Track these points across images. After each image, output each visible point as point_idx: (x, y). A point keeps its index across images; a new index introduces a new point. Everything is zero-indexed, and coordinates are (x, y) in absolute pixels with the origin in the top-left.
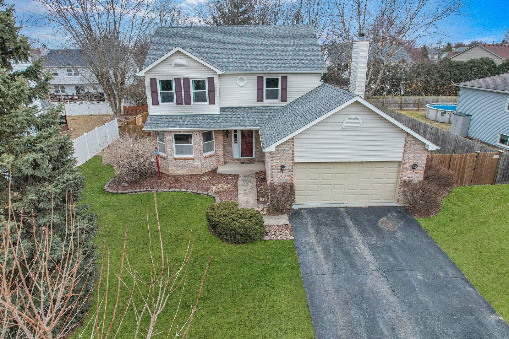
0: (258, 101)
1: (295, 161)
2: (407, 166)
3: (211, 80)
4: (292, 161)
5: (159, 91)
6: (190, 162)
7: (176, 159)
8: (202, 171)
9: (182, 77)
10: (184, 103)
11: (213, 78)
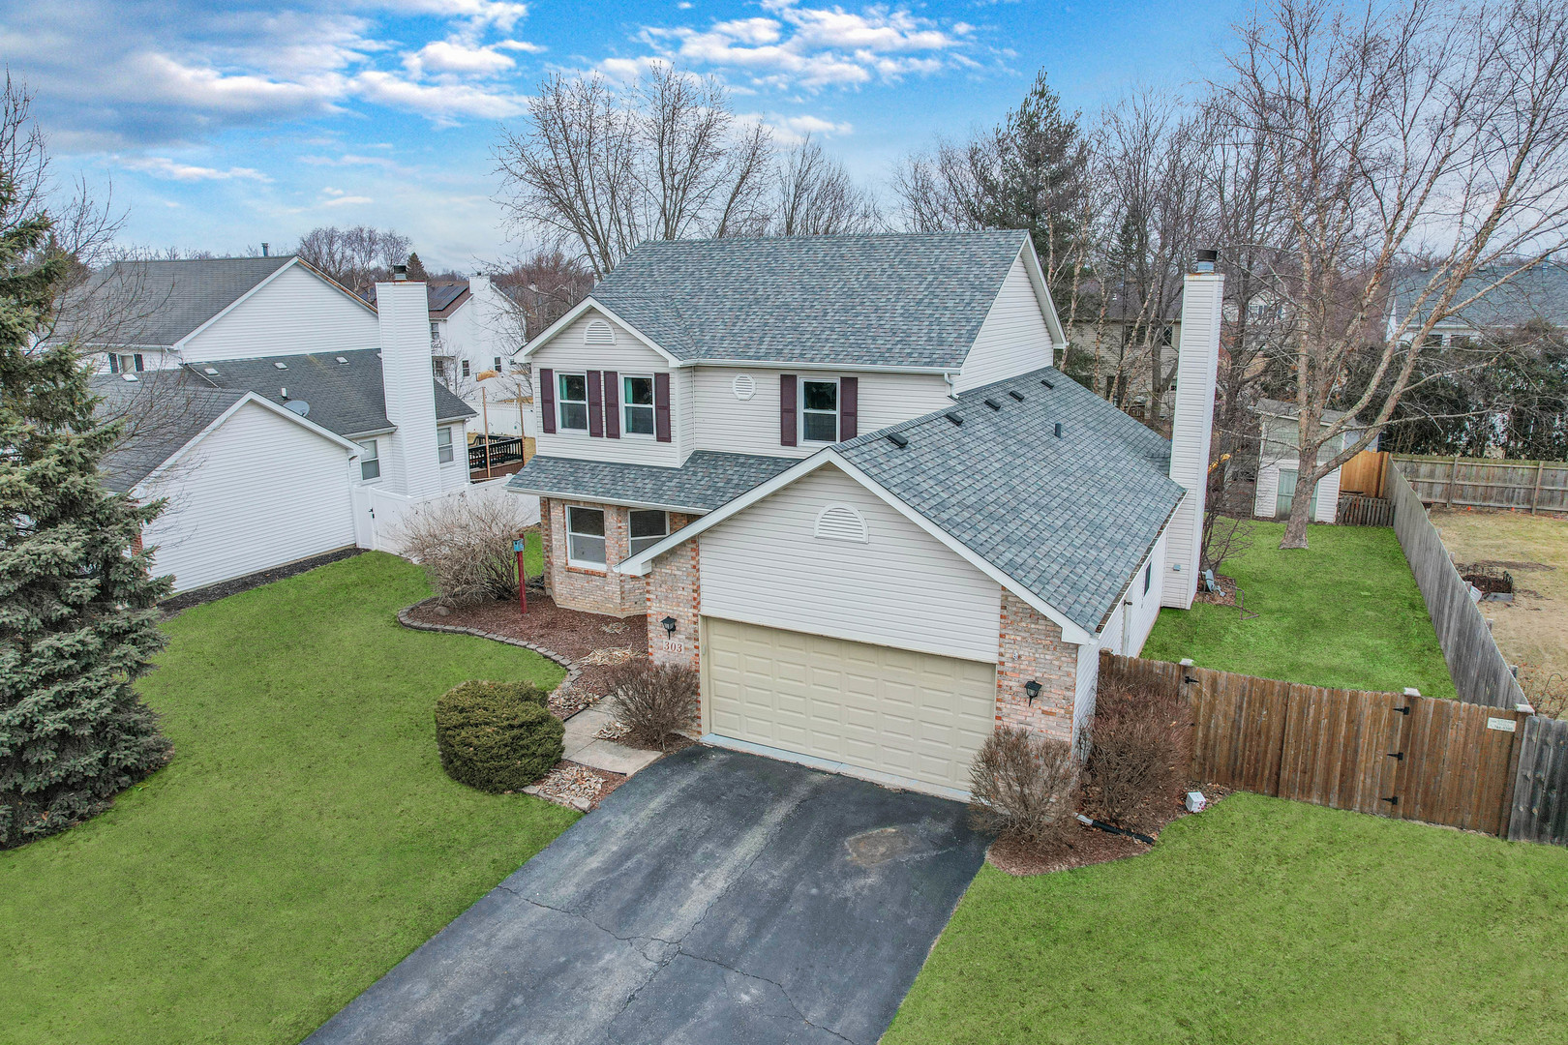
0: (784, 443)
1: (705, 611)
2: (1011, 684)
3: (663, 379)
4: (695, 611)
5: (558, 399)
6: (598, 581)
7: (570, 570)
8: (623, 610)
9: (602, 369)
10: (605, 434)
11: (667, 376)
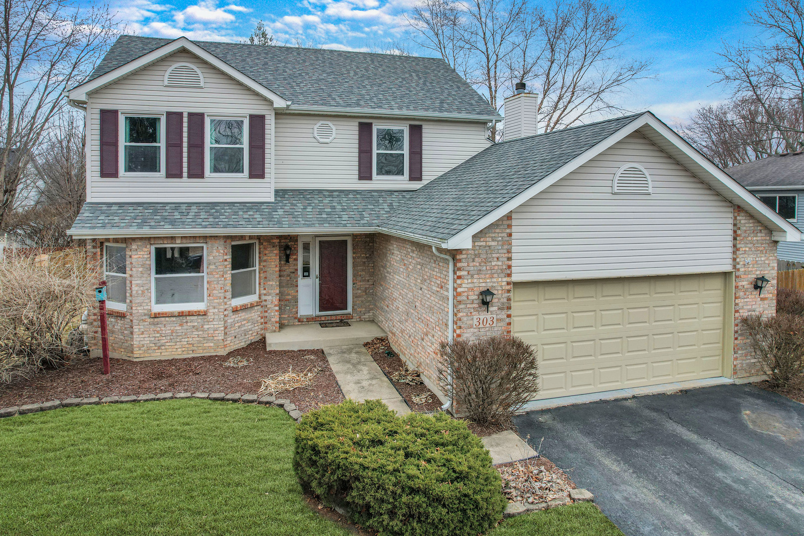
0: (361, 178)
1: (515, 278)
2: (744, 283)
3: (257, 122)
4: (508, 279)
5: (123, 141)
6: (195, 321)
7: (157, 316)
8: (225, 346)
9: (185, 111)
10: (185, 174)
11: (262, 117)
